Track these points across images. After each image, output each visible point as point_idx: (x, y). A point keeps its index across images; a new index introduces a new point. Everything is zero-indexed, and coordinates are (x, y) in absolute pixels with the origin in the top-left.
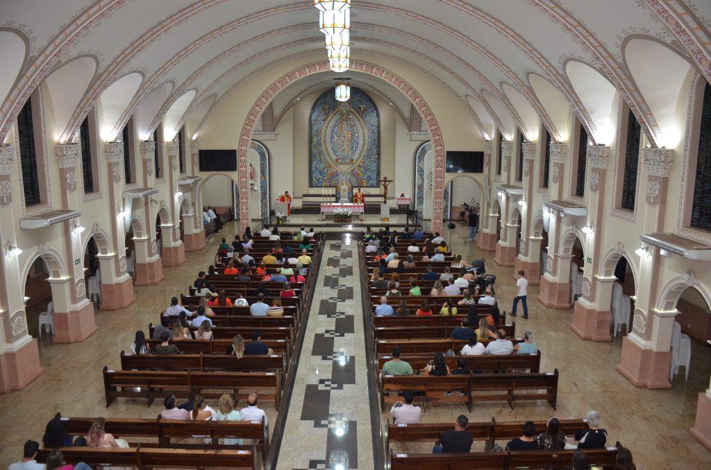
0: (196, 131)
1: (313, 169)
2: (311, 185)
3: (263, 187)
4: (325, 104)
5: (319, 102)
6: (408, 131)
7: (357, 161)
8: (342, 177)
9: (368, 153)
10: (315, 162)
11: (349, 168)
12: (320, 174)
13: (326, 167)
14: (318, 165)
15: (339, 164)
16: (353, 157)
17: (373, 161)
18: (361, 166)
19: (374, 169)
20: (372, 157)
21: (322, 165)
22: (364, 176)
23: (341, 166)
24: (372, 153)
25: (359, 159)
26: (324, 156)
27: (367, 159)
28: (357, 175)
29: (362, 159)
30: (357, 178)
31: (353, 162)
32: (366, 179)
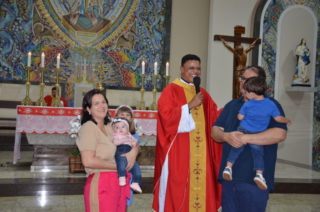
7: (118, 27)
8: (79, 62)
9: (144, 9)
10: (9, 15)
11: (98, 42)
12: (21, 48)
13: (39, 32)
14: (16, 26)
15: (71, 27)
16: (107, 13)
17: (153, 27)
18: (125, 37)
19: (157, 48)
20: (152, 19)
21: (27, 25)
22: (133, 62)
23: (76, 34)
24: (152, 10)
25: (123, 22)
26: (33, 2)
27: (141, 23)
28: (116, 59)
29: (129, 22)
30: (115, 66)
31: (106, 27)
32: (136, 71)
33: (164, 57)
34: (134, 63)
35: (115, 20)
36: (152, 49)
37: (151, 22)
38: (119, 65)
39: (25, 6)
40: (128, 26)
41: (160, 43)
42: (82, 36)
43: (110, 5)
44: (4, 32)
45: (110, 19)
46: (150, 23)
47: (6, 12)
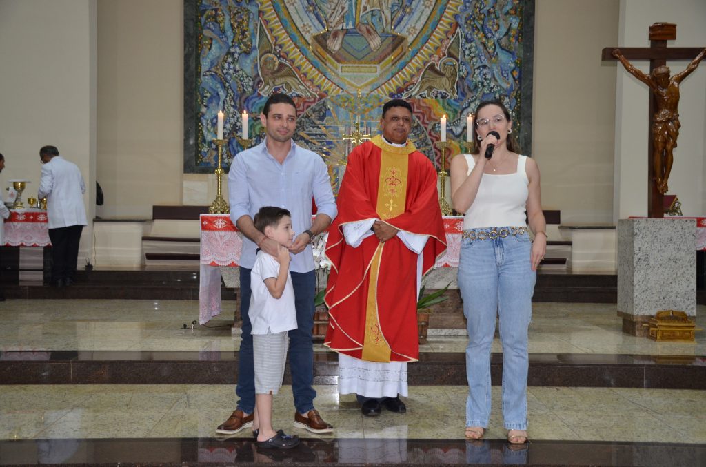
2: (195, 163)
7: (422, 48)
8: (346, 125)
9: (475, 7)
10: (217, 45)
11: (383, 81)
12: (238, 106)
13: (270, 71)
14: (229, 64)
15: (330, 57)
16: (399, 23)
17: (496, 43)
18: (438, 68)
19: (505, 86)
20: (492, 26)
21: (248, 61)
22: (454, 118)
23: (340, 70)
24: (493, 7)
25: (432, 37)
26: (259, 16)
27: (469, 37)
28: (419, 115)
29: (444, 36)
30: (419, 128)
31: (398, 50)
32: (462, 137)
33: (520, 102)
34: (457, 121)
35: (415, 35)
36: (495, 89)
37: (491, 33)
38: (426, 126)
39: (244, 25)
40: (442, 46)
41: (512, 74)
42: (350, 74)
43: (404, 5)
44: (210, 77)
45: (404, 33)
46: (489, 35)
47: (211, 39)
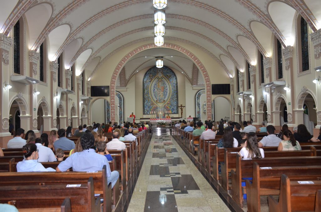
0: (90, 77)
1: (145, 105)
2: (144, 114)
3: (120, 114)
4: (150, 74)
5: (147, 73)
6: (191, 85)
8: (159, 109)
11: (163, 105)
12: (148, 108)
13: (152, 104)
14: (147, 104)
18: (169, 103)
24: (174, 97)
25: (168, 100)
28: (167, 108)
34: (171, 108)
37: (174, 100)
39: (149, 100)
42: (160, 104)
43: (165, 97)
45: (165, 100)
47: (145, 101)
